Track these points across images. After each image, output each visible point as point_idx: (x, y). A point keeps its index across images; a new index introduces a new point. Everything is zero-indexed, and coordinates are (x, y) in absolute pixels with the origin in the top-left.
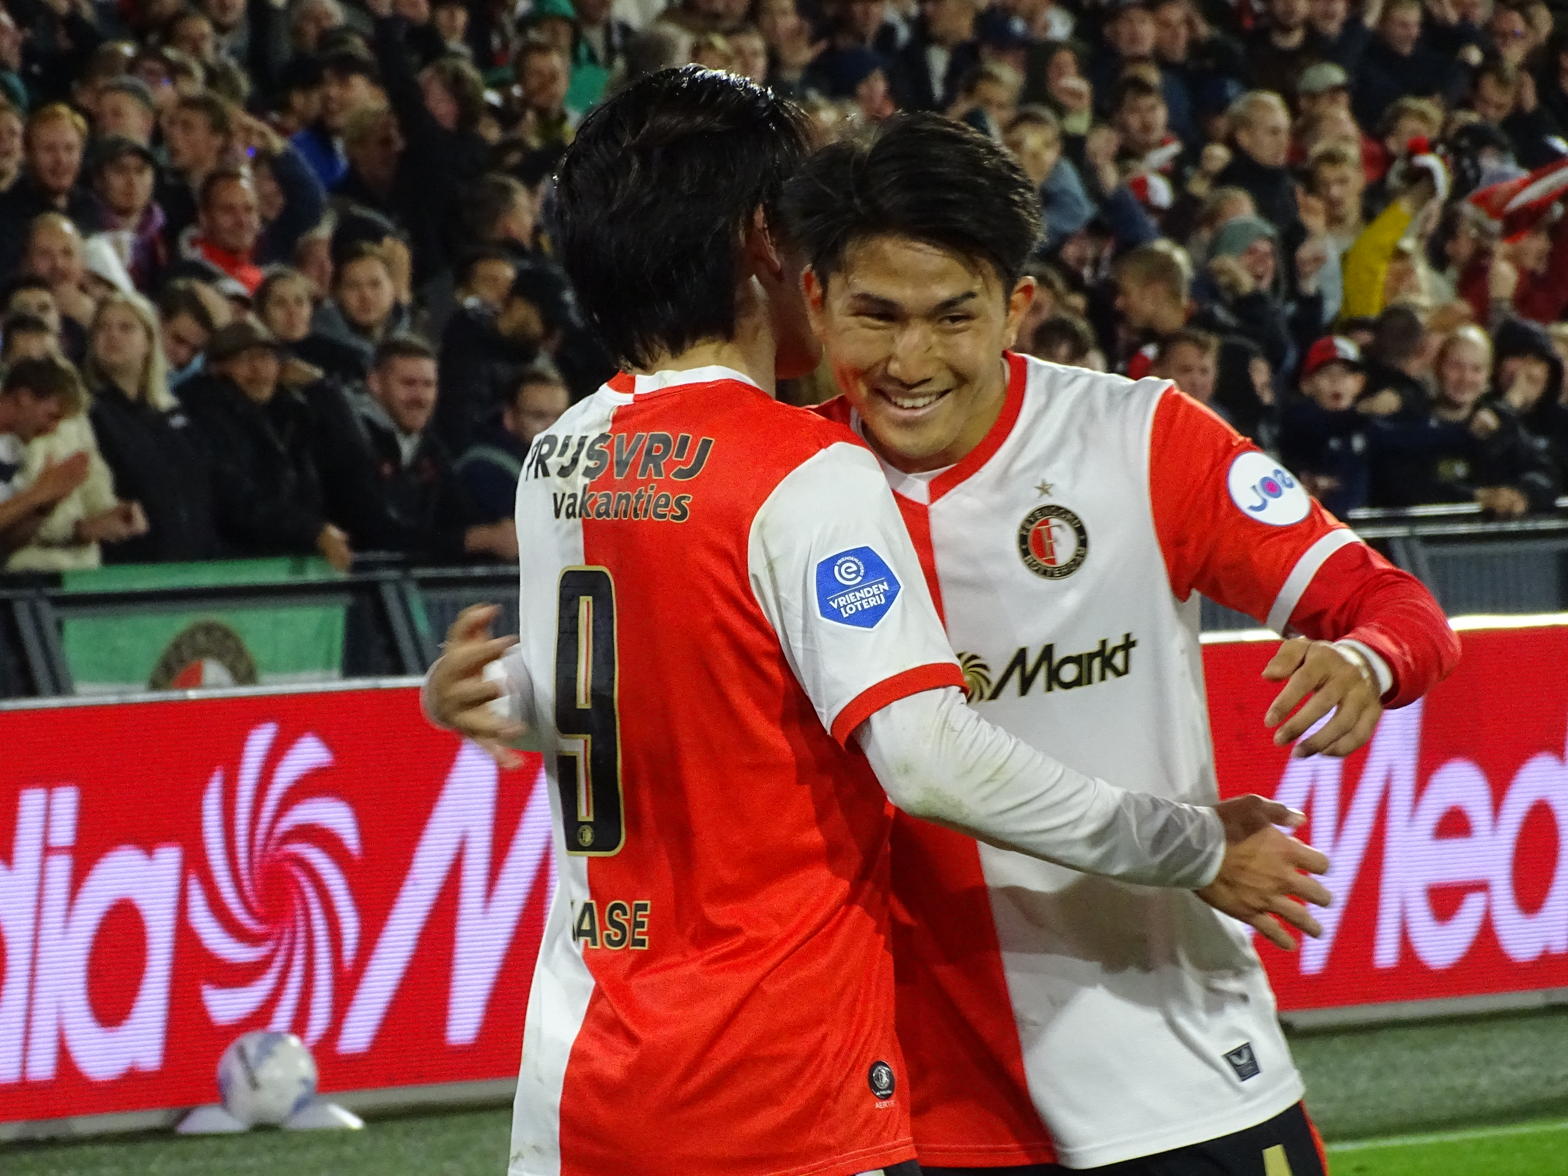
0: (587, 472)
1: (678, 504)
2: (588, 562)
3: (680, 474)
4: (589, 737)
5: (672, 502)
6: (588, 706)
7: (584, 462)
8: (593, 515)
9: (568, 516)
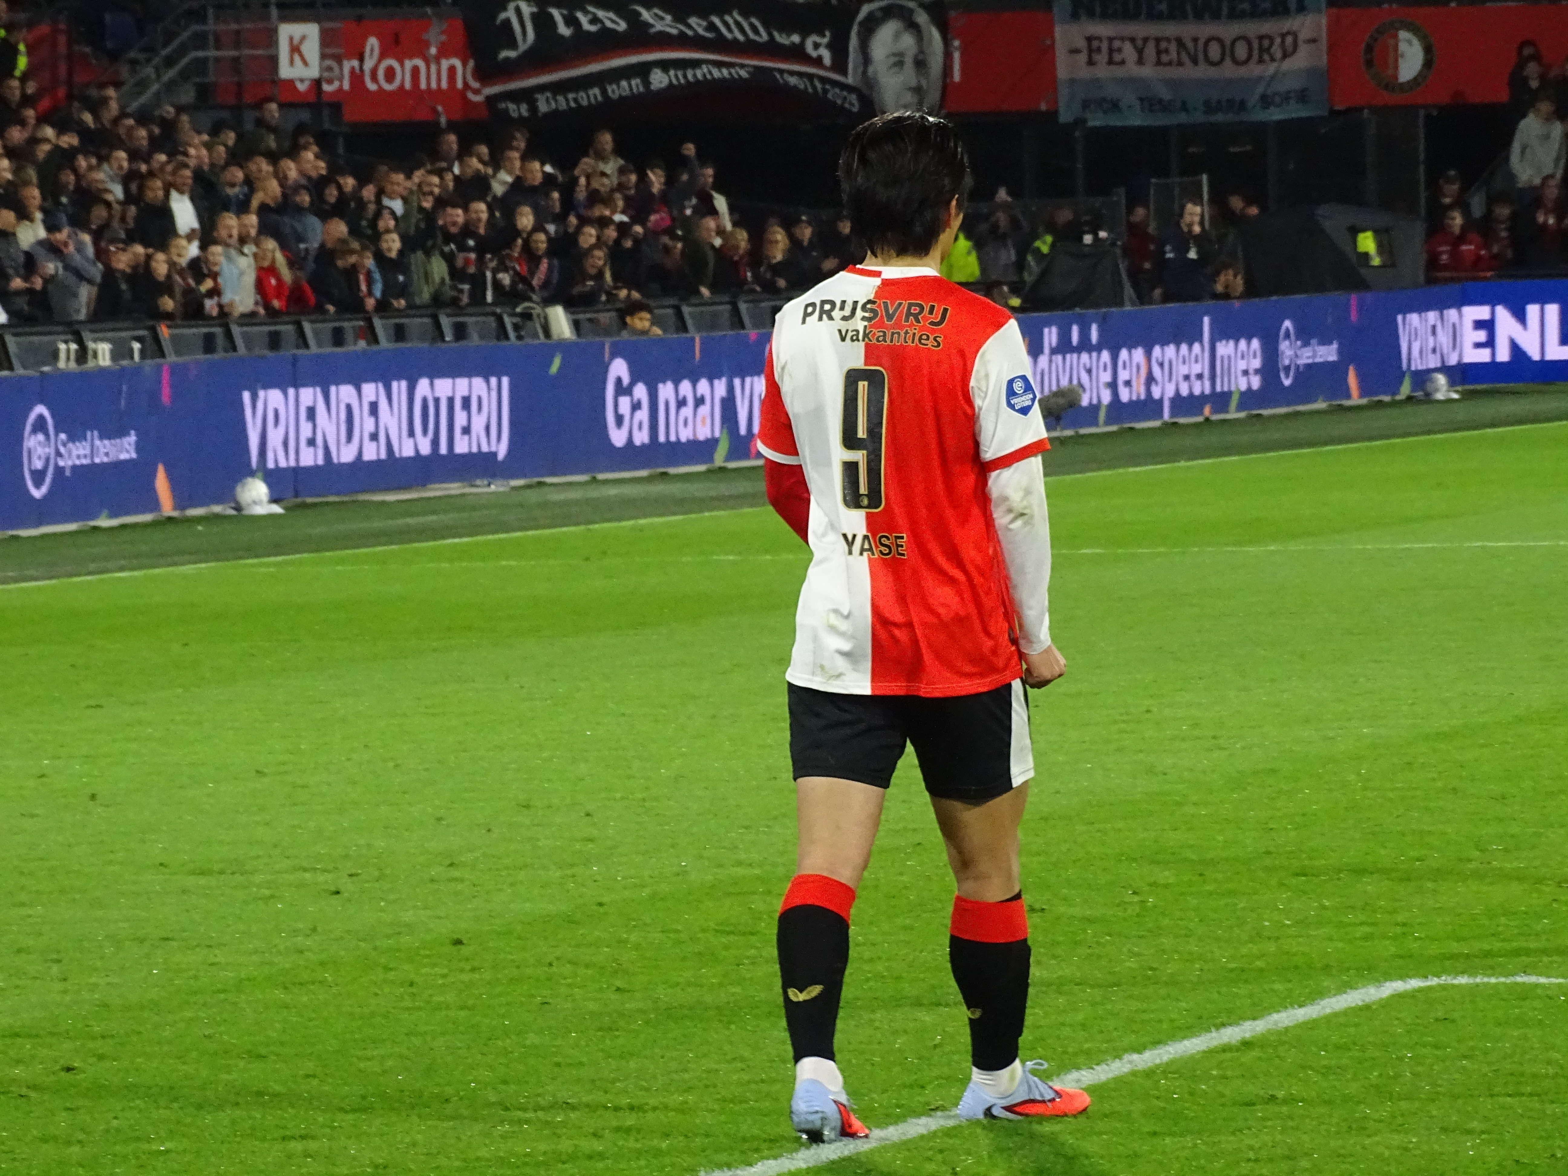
0: (864, 319)
1: (935, 339)
2: (866, 364)
3: (932, 323)
4: (865, 452)
5: (932, 338)
6: (865, 437)
7: (859, 313)
8: (874, 341)
9: (852, 340)
